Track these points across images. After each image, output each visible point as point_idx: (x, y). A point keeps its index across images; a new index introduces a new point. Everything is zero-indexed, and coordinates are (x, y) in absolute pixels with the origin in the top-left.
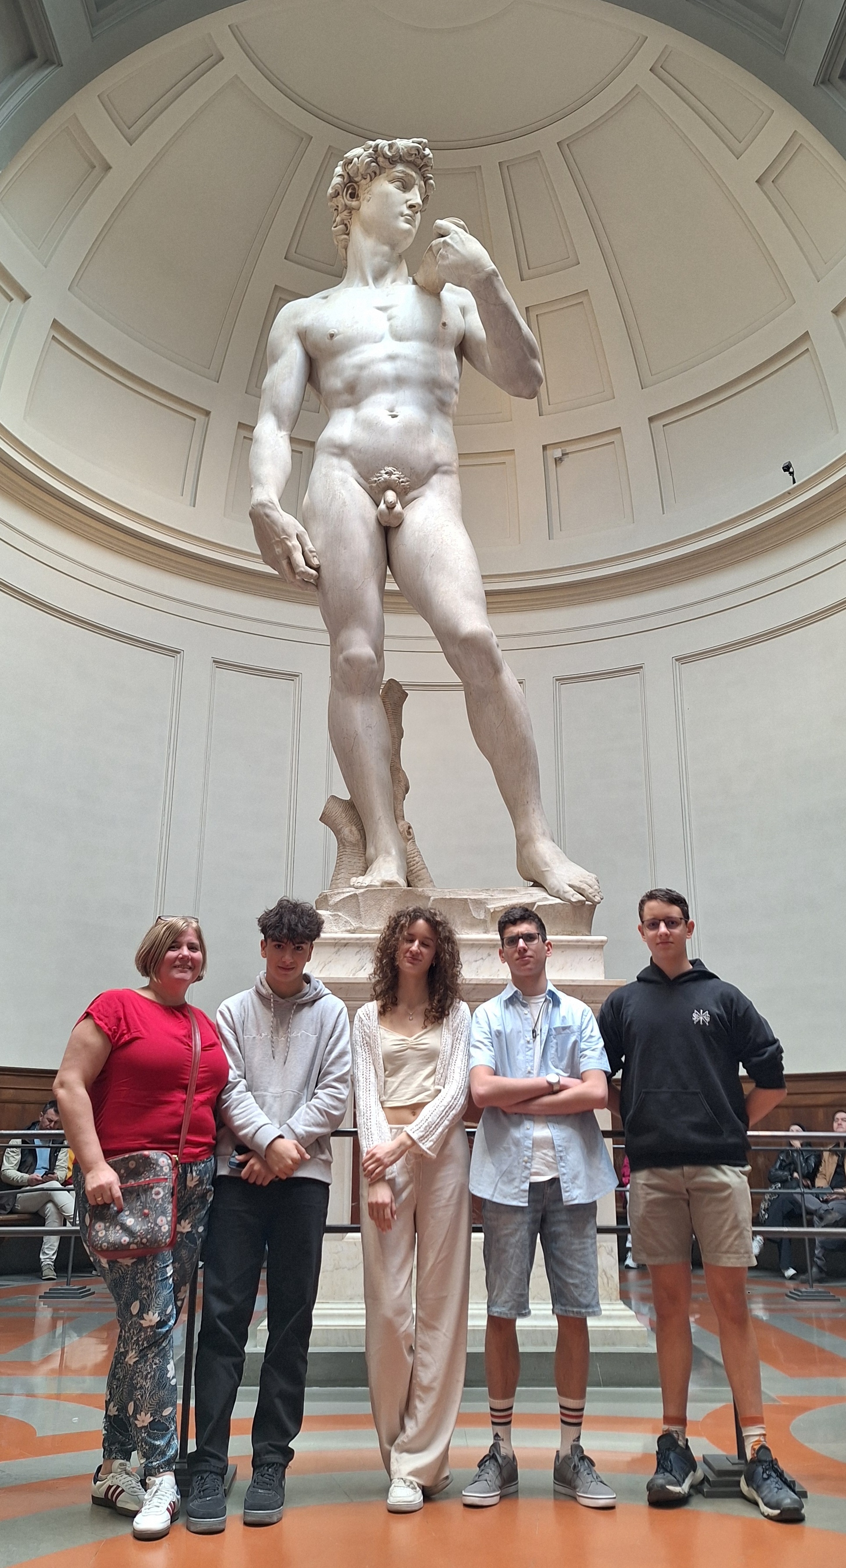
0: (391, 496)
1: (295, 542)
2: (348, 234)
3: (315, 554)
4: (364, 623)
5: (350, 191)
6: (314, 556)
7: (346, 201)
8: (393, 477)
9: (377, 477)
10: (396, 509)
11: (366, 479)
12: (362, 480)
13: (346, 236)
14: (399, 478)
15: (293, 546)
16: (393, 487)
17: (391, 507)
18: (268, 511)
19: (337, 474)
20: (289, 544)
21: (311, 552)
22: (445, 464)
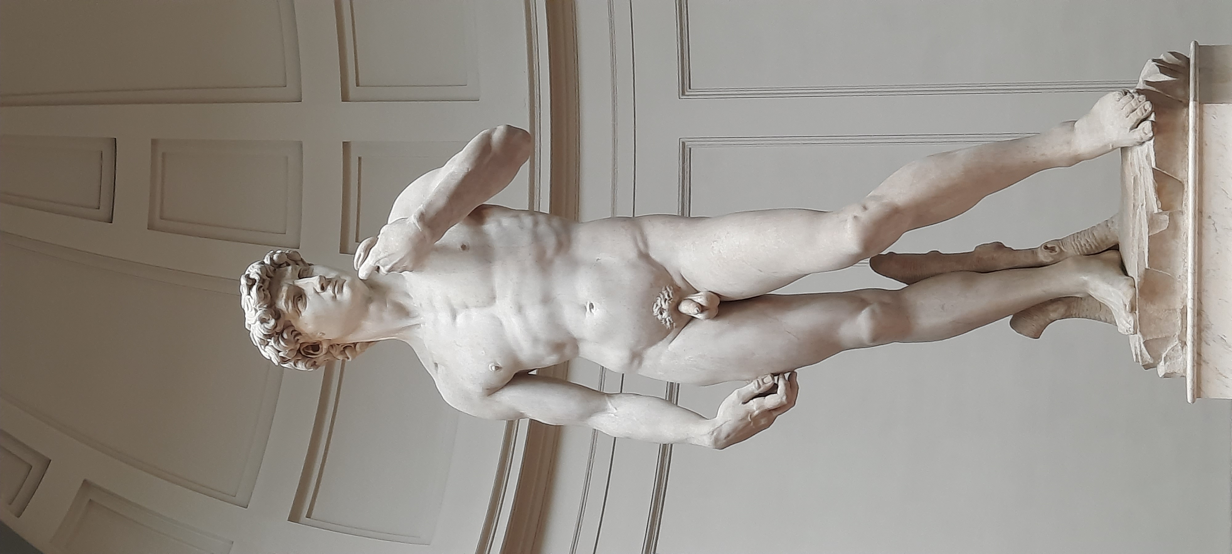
0: (686, 308)
1: (754, 405)
2: (355, 344)
3: (761, 383)
4: (834, 326)
5: (312, 352)
6: (764, 383)
7: (322, 354)
8: (665, 306)
9: (666, 322)
10: (704, 304)
11: (668, 332)
12: (670, 337)
13: (358, 346)
14: (666, 300)
15: (758, 409)
16: (674, 304)
17: (702, 309)
18: (723, 435)
19: (663, 360)
20: (756, 413)
21: (759, 387)
22: (636, 245)
